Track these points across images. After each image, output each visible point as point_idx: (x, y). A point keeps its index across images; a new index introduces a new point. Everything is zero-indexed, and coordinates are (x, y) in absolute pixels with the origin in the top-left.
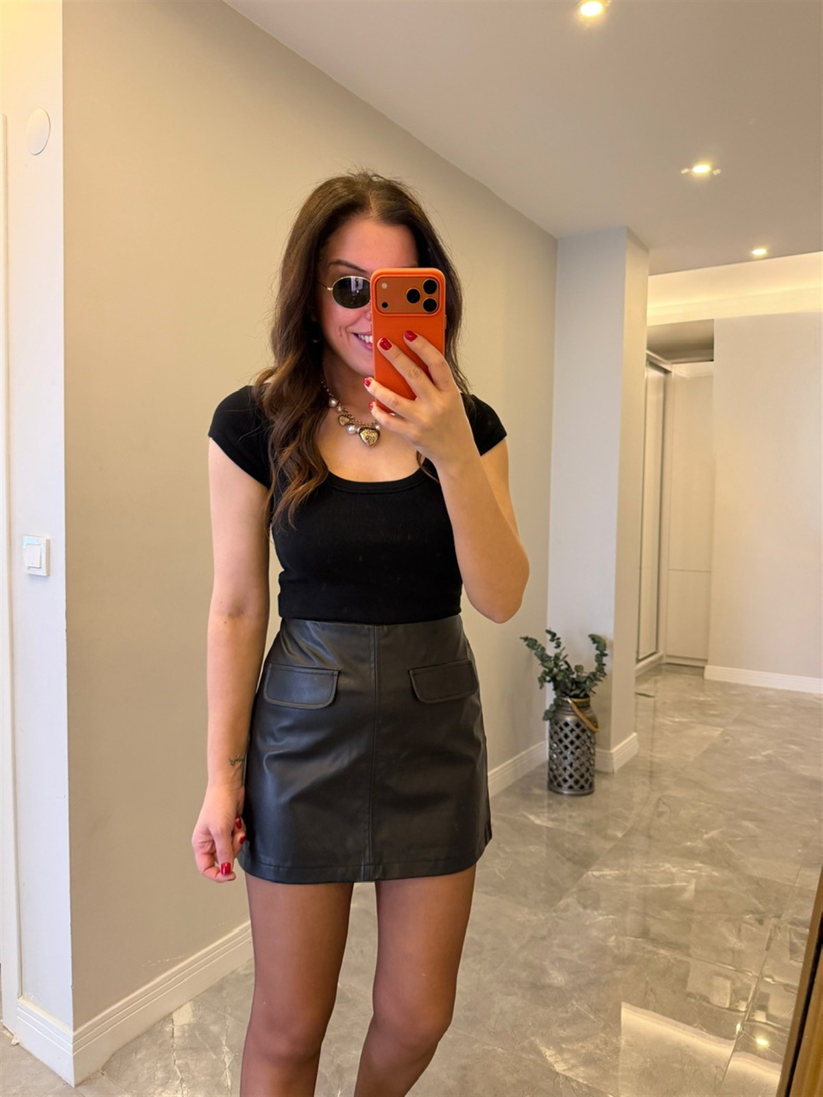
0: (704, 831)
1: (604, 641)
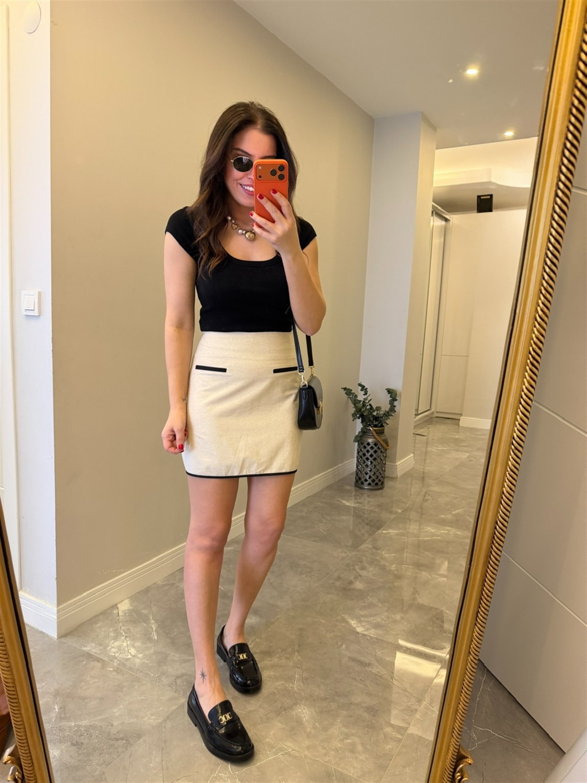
0: (453, 509)
1: (396, 392)
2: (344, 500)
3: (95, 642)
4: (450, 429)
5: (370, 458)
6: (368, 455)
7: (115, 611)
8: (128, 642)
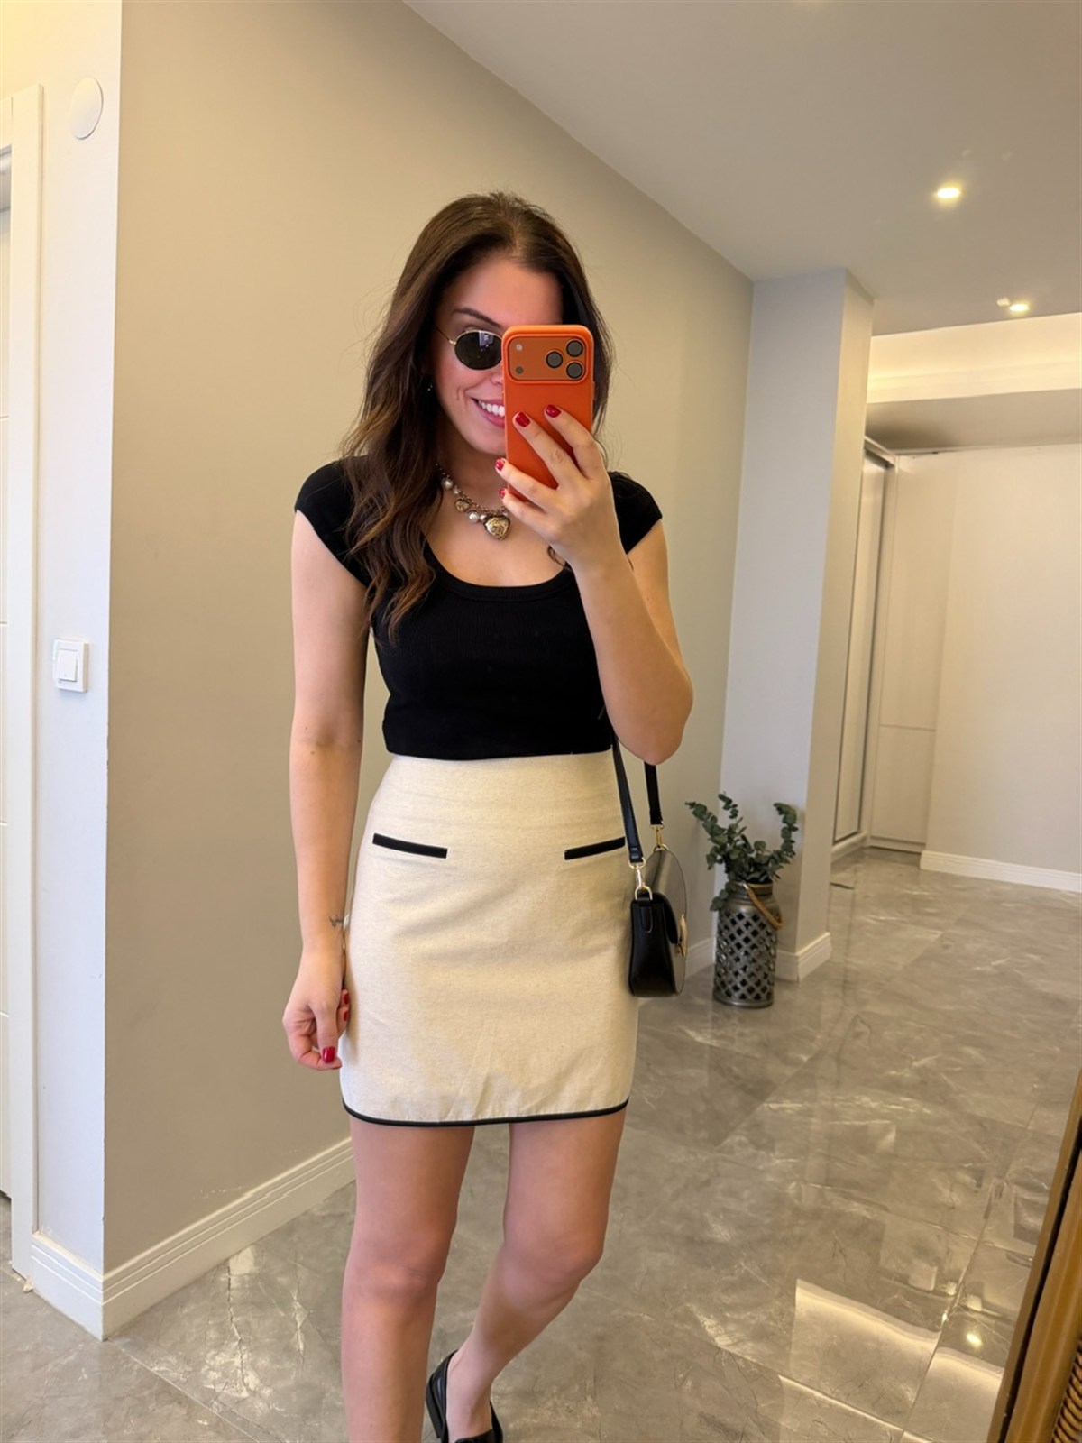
0: (913, 1058)
1: (794, 811)
2: (691, 1029)
3: (177, 1353)
4: (900, 875)
5: (743, 943)
6: (740, 939)
7: (223, 1278)
8: (245, 1357)
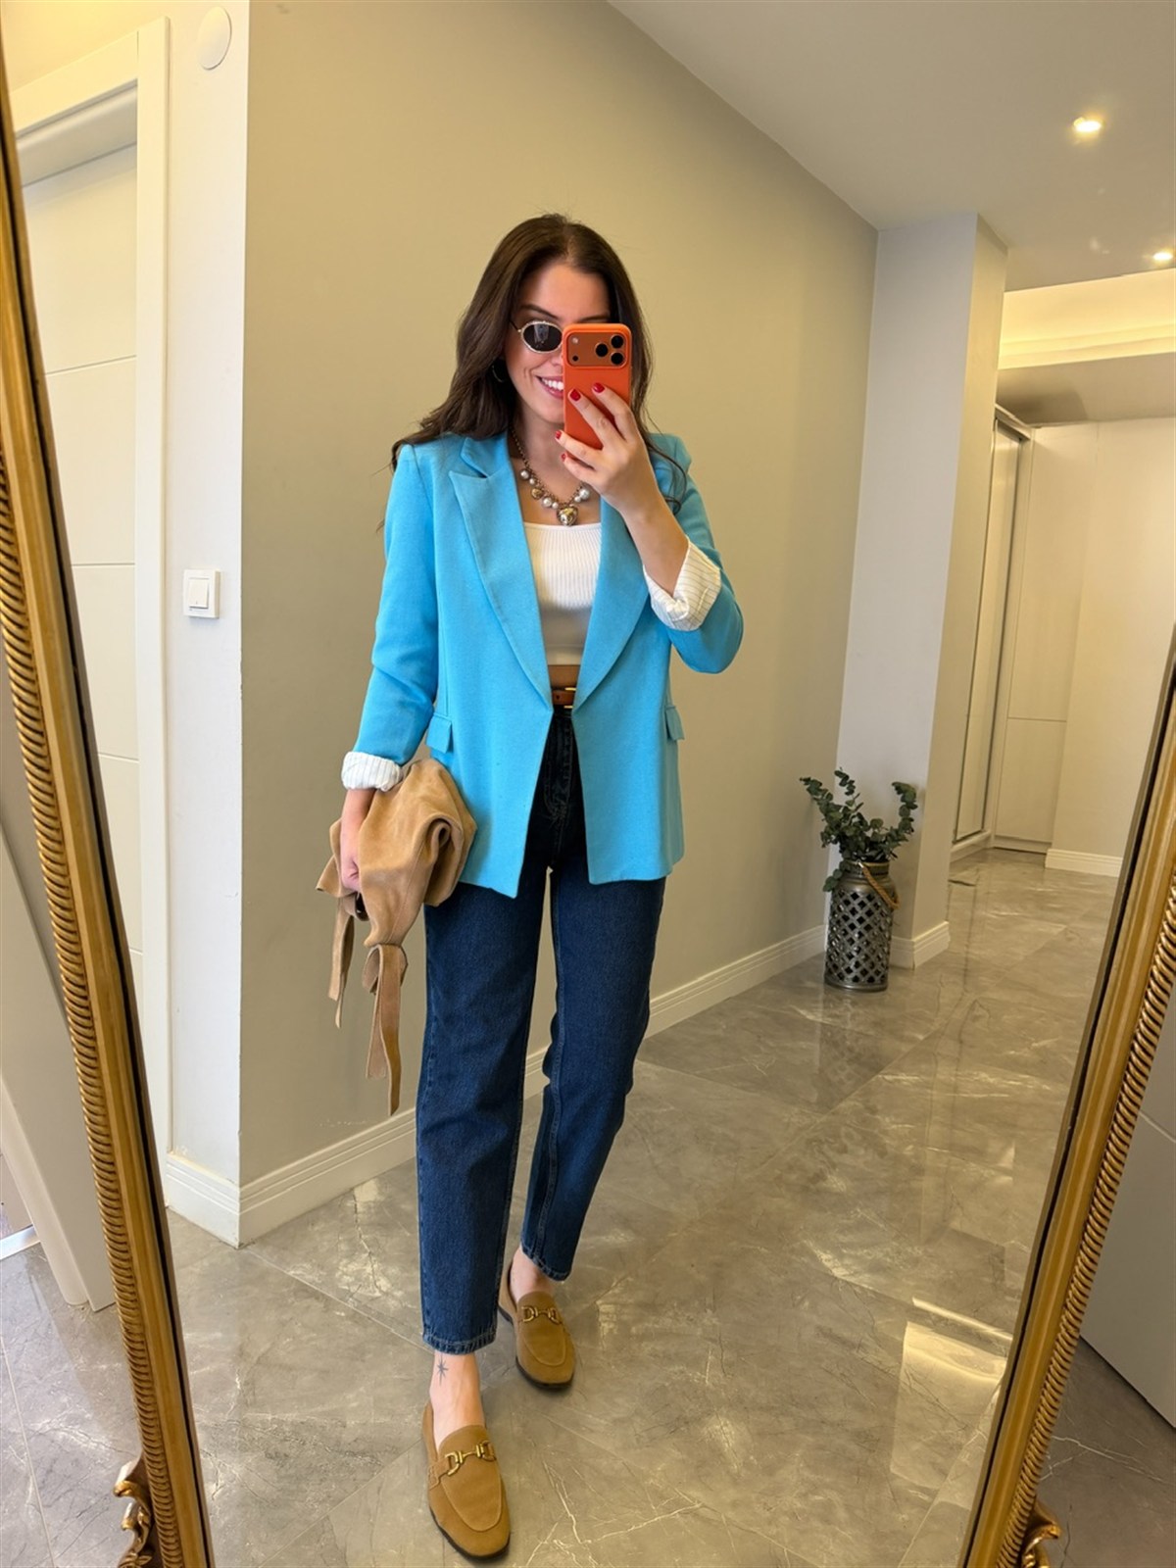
0: (1033, 1039)
1: (914, 789)
2: (802, 1009)
3: (311, 1261)
4: (1024, 873)
5: (857, 924)
6: (854, 919)
7: (350, 1204)
8: (375, 1266)
